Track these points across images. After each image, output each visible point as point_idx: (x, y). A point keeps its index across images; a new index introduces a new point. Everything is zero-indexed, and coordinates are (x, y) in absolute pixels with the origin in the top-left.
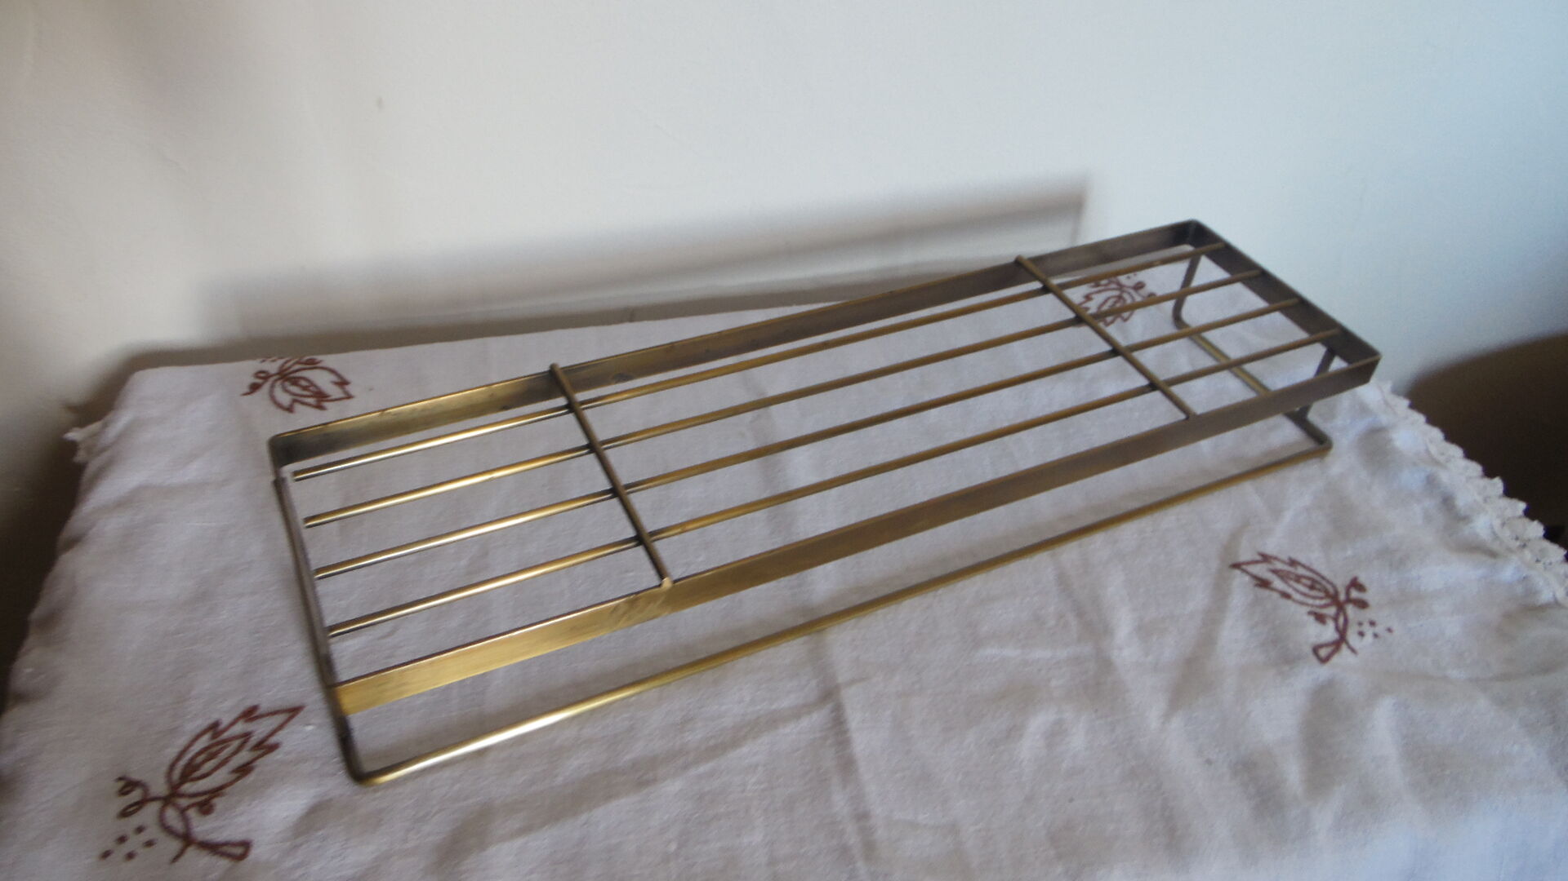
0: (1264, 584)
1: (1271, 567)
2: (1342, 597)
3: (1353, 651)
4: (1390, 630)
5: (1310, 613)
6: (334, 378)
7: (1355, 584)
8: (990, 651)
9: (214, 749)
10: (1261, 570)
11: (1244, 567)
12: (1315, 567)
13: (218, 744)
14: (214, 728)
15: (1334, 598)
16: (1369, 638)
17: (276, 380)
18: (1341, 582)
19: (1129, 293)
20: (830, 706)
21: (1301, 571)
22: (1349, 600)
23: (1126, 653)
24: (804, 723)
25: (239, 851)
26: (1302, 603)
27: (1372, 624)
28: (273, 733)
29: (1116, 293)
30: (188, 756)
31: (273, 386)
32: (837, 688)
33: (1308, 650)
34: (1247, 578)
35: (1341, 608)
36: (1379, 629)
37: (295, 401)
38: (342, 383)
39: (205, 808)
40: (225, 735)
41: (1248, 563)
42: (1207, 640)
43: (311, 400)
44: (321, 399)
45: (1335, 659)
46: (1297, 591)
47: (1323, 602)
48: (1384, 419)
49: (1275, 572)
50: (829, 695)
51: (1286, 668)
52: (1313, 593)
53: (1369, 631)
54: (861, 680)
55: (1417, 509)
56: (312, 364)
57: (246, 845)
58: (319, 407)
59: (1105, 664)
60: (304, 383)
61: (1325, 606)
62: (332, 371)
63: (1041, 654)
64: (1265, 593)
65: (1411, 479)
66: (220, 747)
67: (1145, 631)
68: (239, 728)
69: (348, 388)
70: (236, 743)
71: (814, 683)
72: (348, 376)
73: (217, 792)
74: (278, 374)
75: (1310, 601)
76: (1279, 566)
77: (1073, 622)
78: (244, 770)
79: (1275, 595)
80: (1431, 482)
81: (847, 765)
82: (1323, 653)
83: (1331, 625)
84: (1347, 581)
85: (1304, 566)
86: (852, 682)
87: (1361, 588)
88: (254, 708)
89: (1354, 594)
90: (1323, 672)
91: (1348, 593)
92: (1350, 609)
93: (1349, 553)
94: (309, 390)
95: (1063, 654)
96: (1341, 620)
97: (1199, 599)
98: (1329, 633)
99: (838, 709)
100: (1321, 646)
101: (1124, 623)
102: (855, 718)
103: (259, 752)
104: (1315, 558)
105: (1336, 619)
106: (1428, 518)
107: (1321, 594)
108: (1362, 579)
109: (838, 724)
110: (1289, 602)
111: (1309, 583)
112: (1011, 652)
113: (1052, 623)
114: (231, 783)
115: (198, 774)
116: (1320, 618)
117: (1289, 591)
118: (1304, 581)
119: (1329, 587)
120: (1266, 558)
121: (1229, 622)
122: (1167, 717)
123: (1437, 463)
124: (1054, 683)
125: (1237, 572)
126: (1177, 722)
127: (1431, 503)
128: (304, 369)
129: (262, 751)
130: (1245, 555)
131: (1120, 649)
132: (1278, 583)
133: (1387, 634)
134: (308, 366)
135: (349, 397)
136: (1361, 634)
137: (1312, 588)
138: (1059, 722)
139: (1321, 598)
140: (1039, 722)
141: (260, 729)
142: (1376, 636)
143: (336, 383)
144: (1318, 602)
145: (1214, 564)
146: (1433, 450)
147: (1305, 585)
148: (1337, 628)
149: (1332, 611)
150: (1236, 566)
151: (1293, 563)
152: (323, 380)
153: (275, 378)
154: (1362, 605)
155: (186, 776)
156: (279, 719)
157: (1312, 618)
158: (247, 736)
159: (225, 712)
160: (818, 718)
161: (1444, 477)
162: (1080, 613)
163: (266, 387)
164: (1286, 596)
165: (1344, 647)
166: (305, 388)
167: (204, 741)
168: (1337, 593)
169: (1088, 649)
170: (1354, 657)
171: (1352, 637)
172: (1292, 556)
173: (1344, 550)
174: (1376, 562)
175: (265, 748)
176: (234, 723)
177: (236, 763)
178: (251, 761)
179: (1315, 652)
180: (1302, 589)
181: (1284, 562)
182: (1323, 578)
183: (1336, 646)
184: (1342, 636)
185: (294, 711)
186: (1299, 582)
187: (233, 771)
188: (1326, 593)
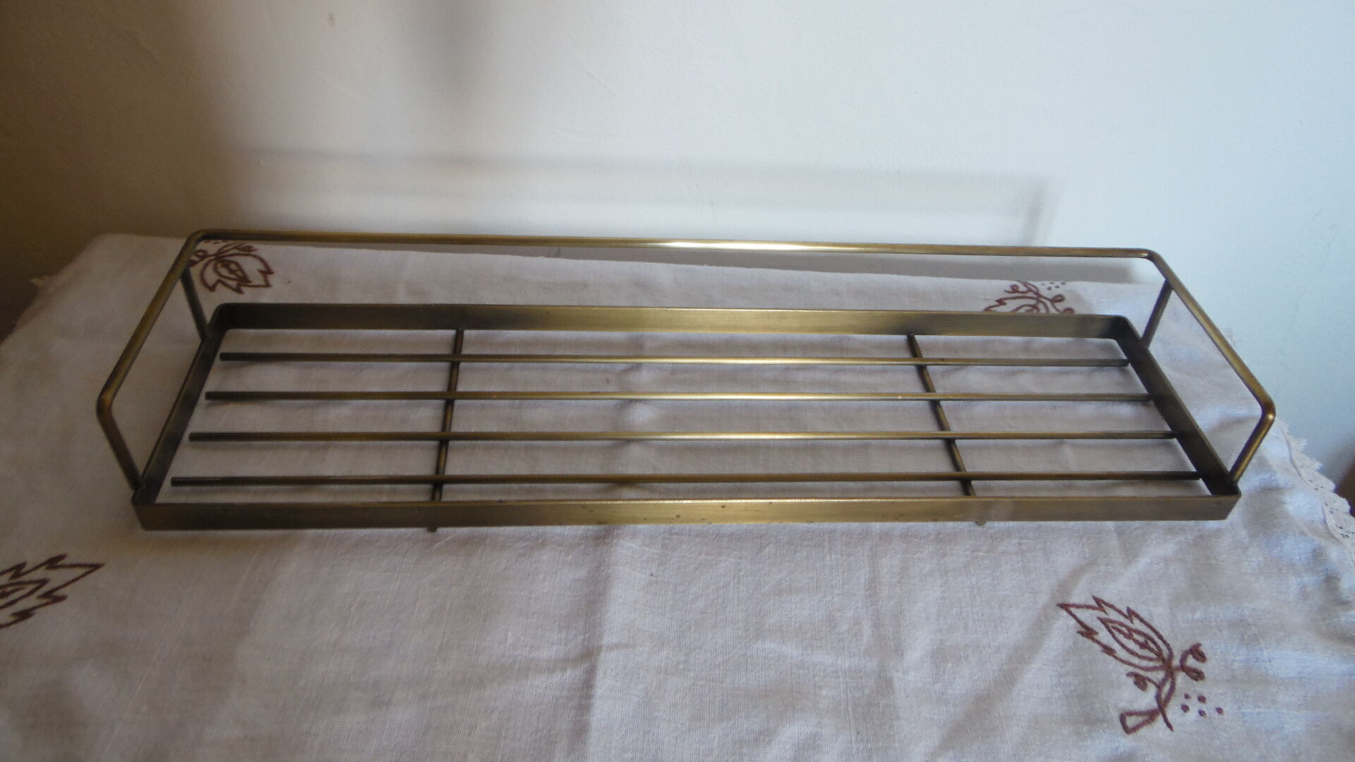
0: (1088, 632)
1: (1103, 615)
2: (1176, 662)
3: (1169, 726)
4: (1220, 711)
5: (1129, 675)
6: (261, 267)
7: (1196, 652)
8: (770, 645)
9: (9, 589)
10: (1090, 617)
11: (1073, 610)
12: (1155, 624)
13: (13, 584)
14: (18, 570)
15: (1165, 662)
16: (1193, 714)
17: (211, 261)
18: (1179, 647)
19: (1045, 304)
20: (584, 666)
21: (1137, 625)
22: (1183, 668)
23: (911, 676)
24: (557, 678)
26: (1123, 661)
27: (1202, 699)
28: (65, 585)
29: (1033, 302)
31: (206, 265)
32: (599, 649)
33: (1115, 715)
34: (1073, 622)
35: (1170, 673)
36: (1208, 707)
37: (219, 281)
38: (267, 272)
40: (26, 578)
41: (1078, 606)
42: (1008, 679)
43: (233, 284)
44: (244, 281)
45: (1143, 731)
46: (1123, 646)
47: (1151, 664)
48: (1281, 479)
49: (1104, 621)
50: (588, 656)
51: (1085, 729)
52: (1145, 653)
53: (1195, 706)
54: (626, 646)
55: (1293, 582)
56: (248, 251)
58: (238, 291)
59: (885, 684)
60: (233, 267)
61: (1154, 669)
62: (262, 260)
63: (823, 658)
64: (1088, 642)
65: (1294, 548)
66: (17, 587)
67: (940, 656)
68: (40, 574)
69: (270, 277)
70: (30, 588)
71: (580, 638)
72: (274, 268)
74: (213, 255)
75: (1136, 661)
76: (1113, 615)
77: (867, 630)
78: (24, 615)
79: (1097, 647)
80: (1317, 556)
81: (580, 732)
82: (1129, 722)
84: (1187, 647)
85: (1142, 620)
86: (617, 646)
87: (1201, 657)
88: (62, 557)
89: (1191, 662)
90: (1126, 743)
91: (1183, 659)
92: (1181, 678)
93: (1198, 615)
94: (235, 274)
95: (845, 663)
96: (1167, 687)
97: (1014, 631)
98: (1147, 700)
99: (591, 672)
100: (1131, 714)
101: (919, 646)
102: (603, 684)
103: (44, 601)
104: (1159, 615)
105: (1159, 687)
106: (1304, 594)
107: (1152, 655)
108: (1204, 649)
109: (587, 686)
110: (1110, 659)
111: (1141, 639)
112: (791, 650)
113: (844, 627)
114: (8, 625)
116: (1141, 682)
117: (1116, 646)
118: (1136, 636)
119: (1163, 647)
120: (1100, 604)
121: (1035, 665)
122: (935, 754)
123: (1331, 536)
124: (824, 692)
125: (1064, 613)
127: (1311, 580)
128: (238, 254)
129: (50, 600)
130: (1079, 595)
131: (905, 672)
132: (1104, 636)
133: (1216, 715)
134: (244, 253)
135: (268, 285)
136: (1185, 708)
137: (1143, 646)
138: (815, 736)
139: (1150, 659)
140: (793, 731)
141: (56, 578)
142: (1201, 713)
143: (262, 272)
144: (1145, 663)
145: (1043, 599)
146: (1331, 522)
147: (1136, 642)
148: (1158, 697)
149: (1160, 675)
150: (1065, 606)
151: (1131, 614)
152: (250, 266)
153: (212, 258)
154: (1197, 675)
156: (80, 571)
157: (1131, 681)
158: (43, 582)
159: (32, 556)
160: (570, 676)
161: (1333, 553)
162: (877, 626)
163: (201, 265)
164: (1109, 650)
165: (1160, 718)
166: (232, 272)
168: (1171, 655)
169: (872, 664)
170: (1168, 731)
171: (1173, 711)
172: (1133, 607)
173: (1194, 611)
174: (1225, 632)
175: (53, 598)
176: (36, 568)
177: (19, 607)
178: (34, 608)
179: (1122, 719)
180: (1131, 645)
181: (1120, 612)
182: (1161, 637)
183: (1150, 716)
184: (1162, 706)
185: (95, 567)
186: (1129, 637)
187: (14, 614)
188: (1159, 654)
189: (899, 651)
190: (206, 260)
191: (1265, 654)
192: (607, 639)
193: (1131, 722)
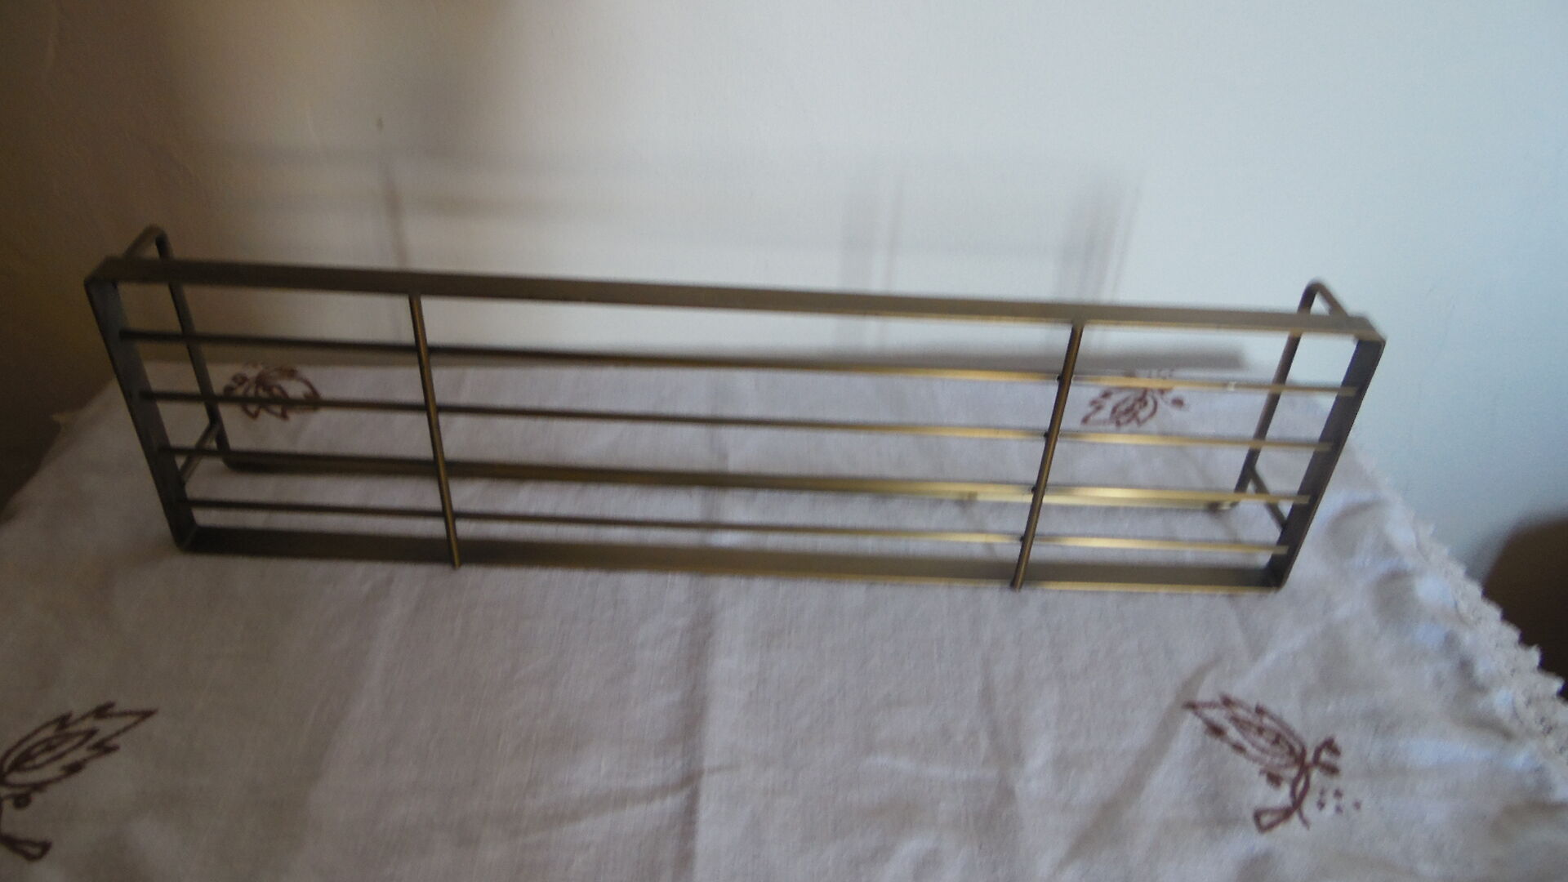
0: (1216, 731)
2: (1310, 757)
3: (1305, 822)
4: (1358, 805)
7: (1330, 745)
8: (882, 760)
10: (1218, 716)
14: (63, 721)
15: (1299, 759)
16: (1330, 809)
18: (1312, 741)
20: (685, 792)
21: (1266, 721)
22: (1317, 763)
23: (1034, 785)
24: (656, 806)
25: (35, 851)
28: (118, 734)
30: (30, 743)
32: (700, 773)
35: (1304, 770)
36: (1347, 801)
39: (22, 801)
41: (1204, 704)
42: (1134, 784)
46: (1253, 745)
48: (1410, 563)
50: (690, 781)
51: (1218, 830)
54: (729, 768)
55: (1427, 670)
57: (45, 847)
59: (1006, 794)
63: (938, 771)
64: (1217, 742)
65: (1428, 636)
67: (1063, 764)
68: (87, 725)
70: (77, 740)
71: (679, 764)
73: (39, 787)
76: (1241, 713)
77: (984, 742)
78: (74, 769)
79: (1226, 747)
80: (1450, 641)
81: (685, 859)
82: (1264, 820)
83: (1286, 789)
85: (1272, 718)
86: (719, 769)
88: (110, 705)
90: (1260, 842)
91: (1318, 752)
92: (1316, 775)
93: (1330, 708)
95: (962, 775)
96: (1301, 785)
97: (1140, 734)
98: (1281, 797)
99: (693, 798)
101: (1040, 754)
102: (707, 810)
104: (1289, 710)
105: (1294, 783)
106: (1439, 682)
107: (1284, 752)
109: (690, 812)
112: (904, 764)
113: (959, 738)
115: (29, 764)
116: (1274, 779)
119: (1297, 746)
120: (1227, 702)
121: (1165, 767)
122: (1062, 865)
123: (1461, 619)
124: (942, 806)
125: (1190, 715)
126: (1070, 874)
127: (1446, 667)
130: (1205, 694)
131: (1028, 780)
136: (1321, 805)
137: (1274, 742)
138: (935, 851)
140: (912, 847)
141: (106, 727)
142: (1338, 809)
145: (1168, 700)
146: (1463, 606)
149: (1293, 772)
150: (1192, 706)
151: (1260, 711)
154: (1332, 770)
155: (17, 766)
156: (130, 720)
157: (1264, 778)
158: (92, 733)
159: (78, 705)
160: (672, 803)
161: (1467, 638)
162: (994, 733)
164: (1239, 748)
167: (49, 732)
168: (1303, 753)
169: (992, 773)
170: (1304, 830)
171: (1309, 806)
173: (1325, 704)
174: (1359, 725)
175: (104, 748)
176: (84, 718)
177: (69, 759)
178: (85, 761)
179: (1257, 816)
180: (1262, 742)
181: (1248, 710)
182: (1292, 734)
183: (1286, 814)
184: (1297, 804)
185: (146, 714)
186: (1260, 734)
187: (64, 768)
188: (1292, 751)
189: (1018, 758)
190: (246, 384)
191: (1402, 744)
192: (708, 763)
193: (1266, 819)
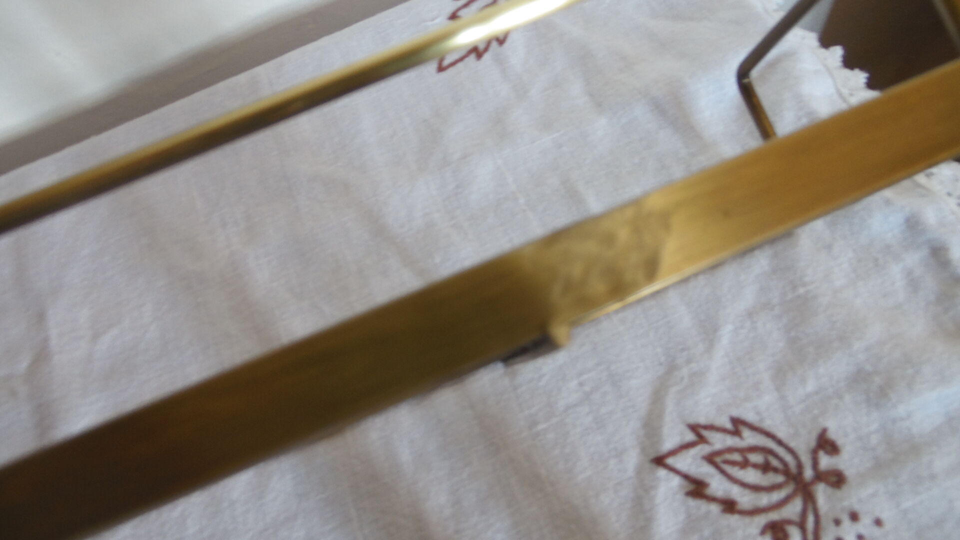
2: (808, 473)
4: (878, 522)
12: (766, 423)
15: (794, 477)
18: (803, 444)
21: (750, 438)
22: (820, 476)
34: (676, 481)
35: (806, 492)
41: (673, 453)
46: (744, 485)
53: (849, 532)
55: (896, 271)
64: (703, 505)
76: (719, 441)
79: (715, 508)
80: (913, 226)
84: (813, 444)
89: (825, 462)
91: (815, 463)
92: (822, 492)
105: (802, 526)
106: (913, 284)
107: (780, 479)
108: (833, 433)
110: (734, 520)
119: (788, 458)
125: (662, 473)
127: (914, 259)
130: (671, 433)
137: (766, 468)
145: (633, 459)
150: (659, 461)
151: (738, 425)
164: (729, 506)
168: (800, 466)
172: (736, 413)
173: (803, 381)
174: (847, 398)
180: (751, 476)
182: (780, 443)
186: (745, 464)
188: (786, 472)
191: (901, 410)
